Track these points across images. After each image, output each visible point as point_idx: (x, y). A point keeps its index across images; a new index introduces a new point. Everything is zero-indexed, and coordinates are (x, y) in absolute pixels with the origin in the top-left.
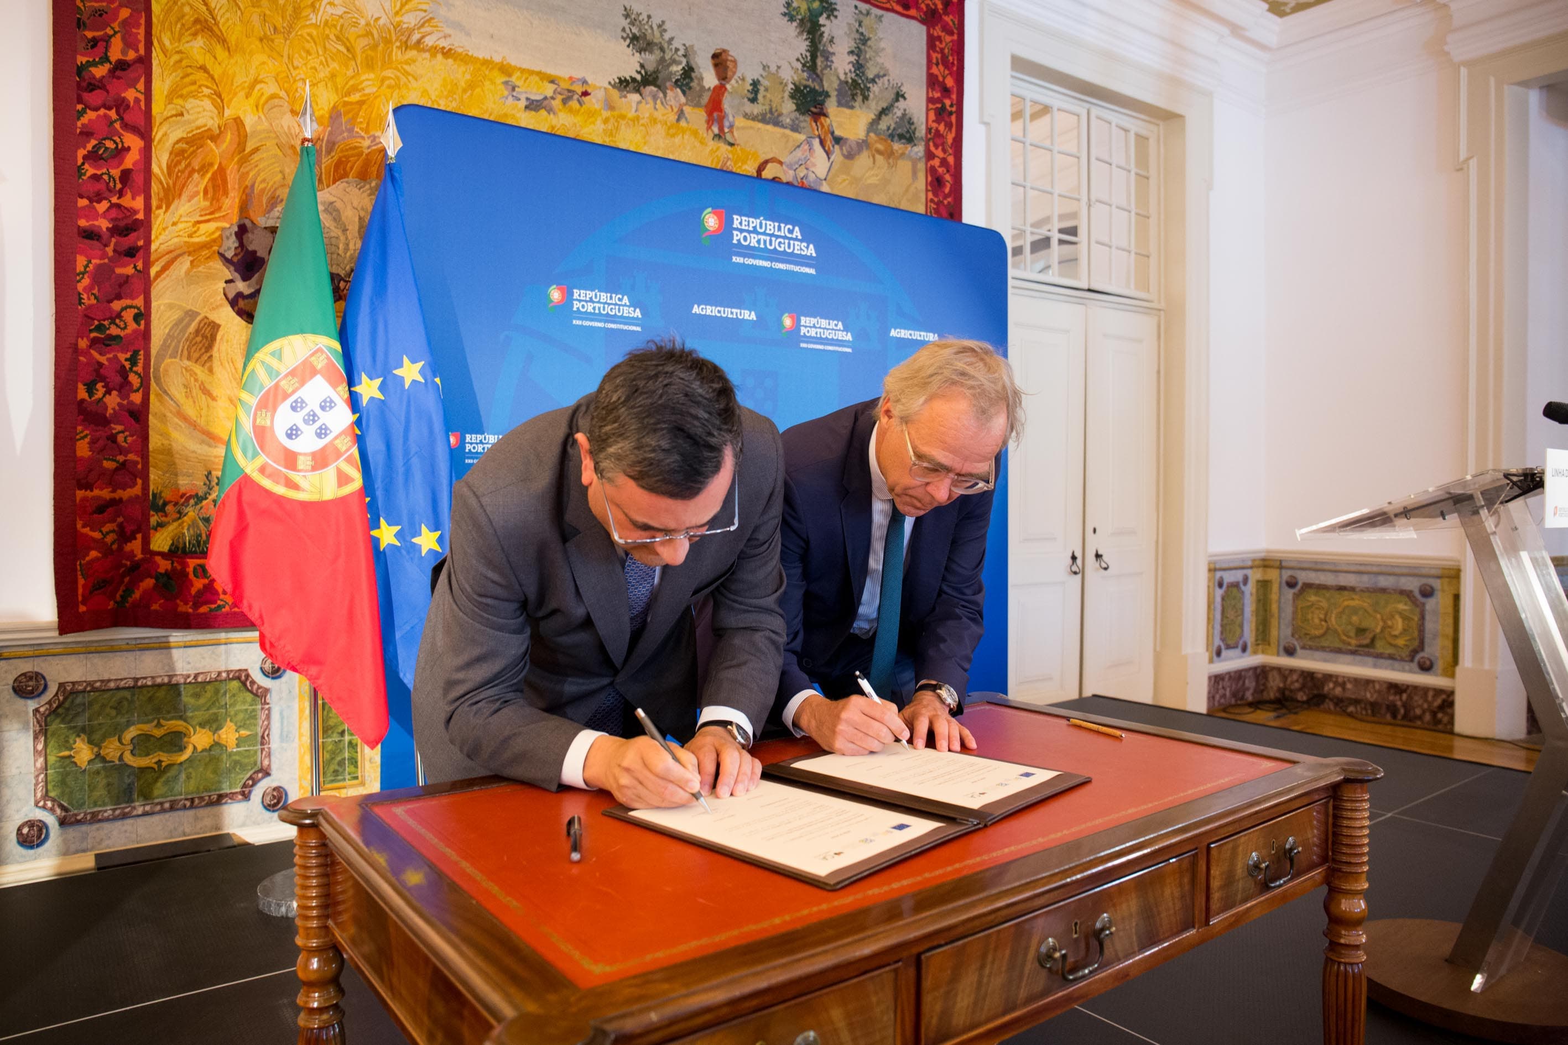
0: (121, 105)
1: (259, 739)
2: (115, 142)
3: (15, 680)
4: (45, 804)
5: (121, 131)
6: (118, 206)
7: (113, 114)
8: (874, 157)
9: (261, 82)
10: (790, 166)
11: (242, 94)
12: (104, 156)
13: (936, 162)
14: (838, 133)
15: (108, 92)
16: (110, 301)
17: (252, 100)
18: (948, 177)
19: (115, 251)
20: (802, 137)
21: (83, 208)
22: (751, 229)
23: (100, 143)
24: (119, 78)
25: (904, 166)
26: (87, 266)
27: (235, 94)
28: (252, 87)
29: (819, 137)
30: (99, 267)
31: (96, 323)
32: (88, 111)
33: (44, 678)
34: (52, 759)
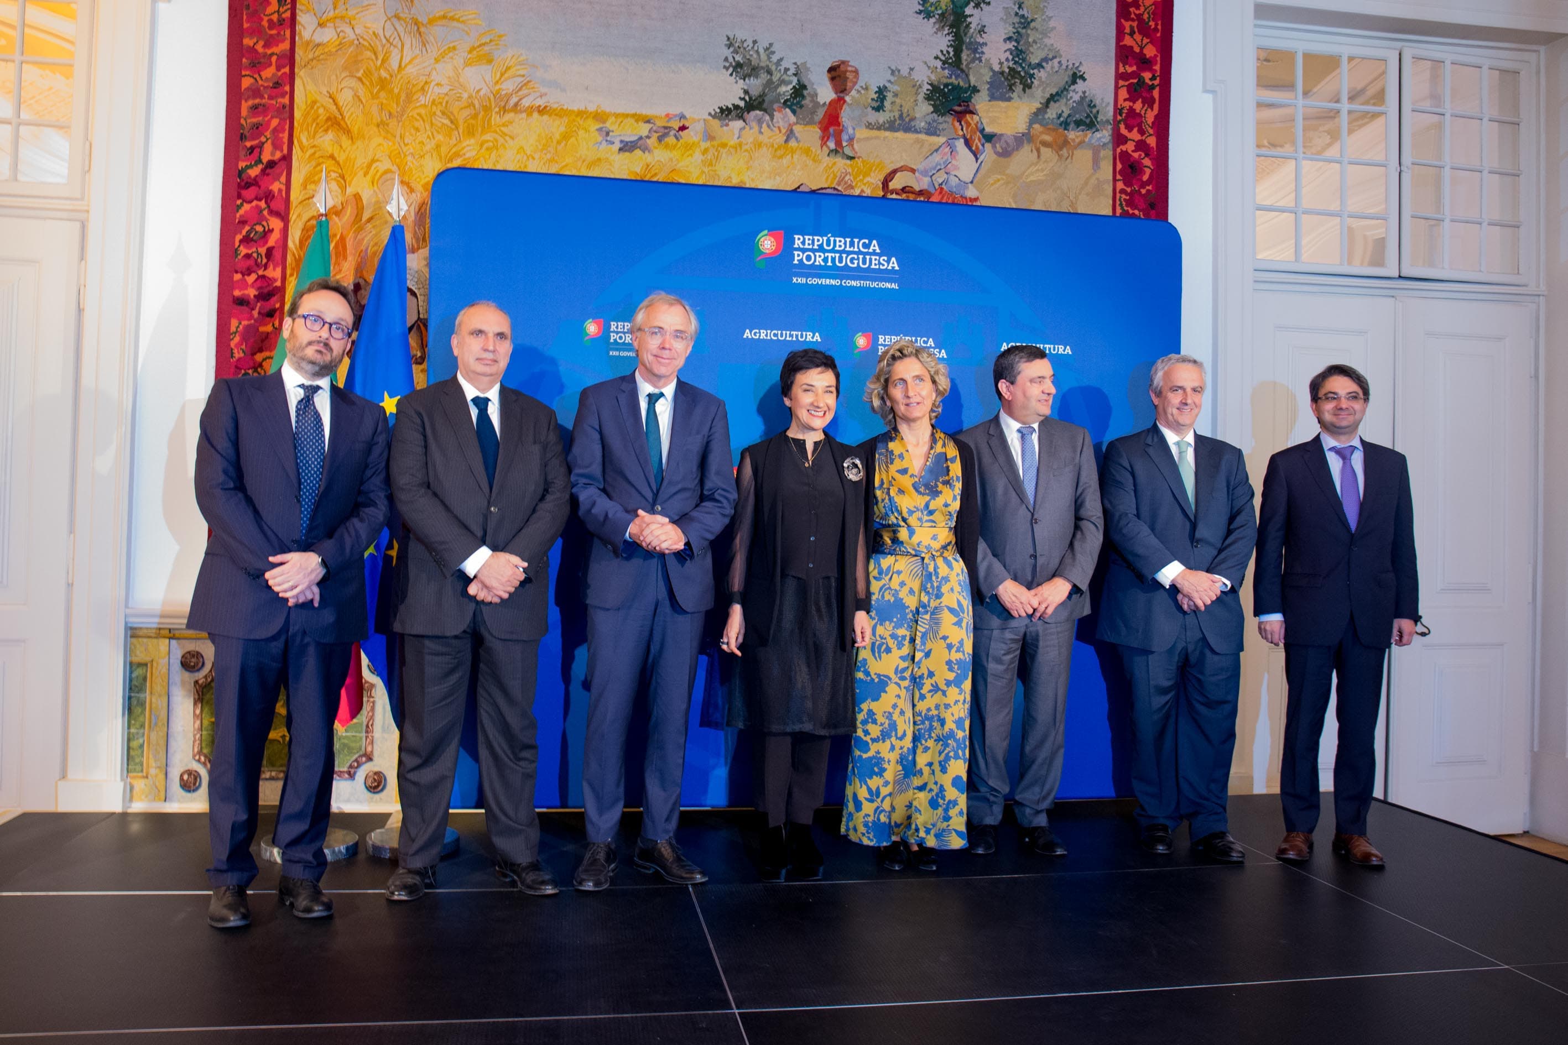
0: (269, 197)
1: (364, 728)
2: (263, 226)
3: (183, 657)
4: (200, 758)
5: (268, 217)
6: (263, 277)
7: (263, 204)
8: (1038, 151)
9: (378, 160)
10: (924, 173)
11: (361, 173)
12: (254, 238)
13: (1130, 147)
14: (988, 130)
15: (260, 187)
16: (254, 354)
17: (369, 177)
18: (1147, 162)
19: (259, 313)
20: (942, 140)
21: (238, 281)
22: (816, 247)
23: (252, 228)
24: (268, 175)
25: (1084, 156)
26: (238, 327)
27: (356, 174)
28: (369, 166)
29: (964, 137)
30: (247, 328)
31: (243, 371)
32: (245, 204)
33: (202, 657)
34: (206, 723)
